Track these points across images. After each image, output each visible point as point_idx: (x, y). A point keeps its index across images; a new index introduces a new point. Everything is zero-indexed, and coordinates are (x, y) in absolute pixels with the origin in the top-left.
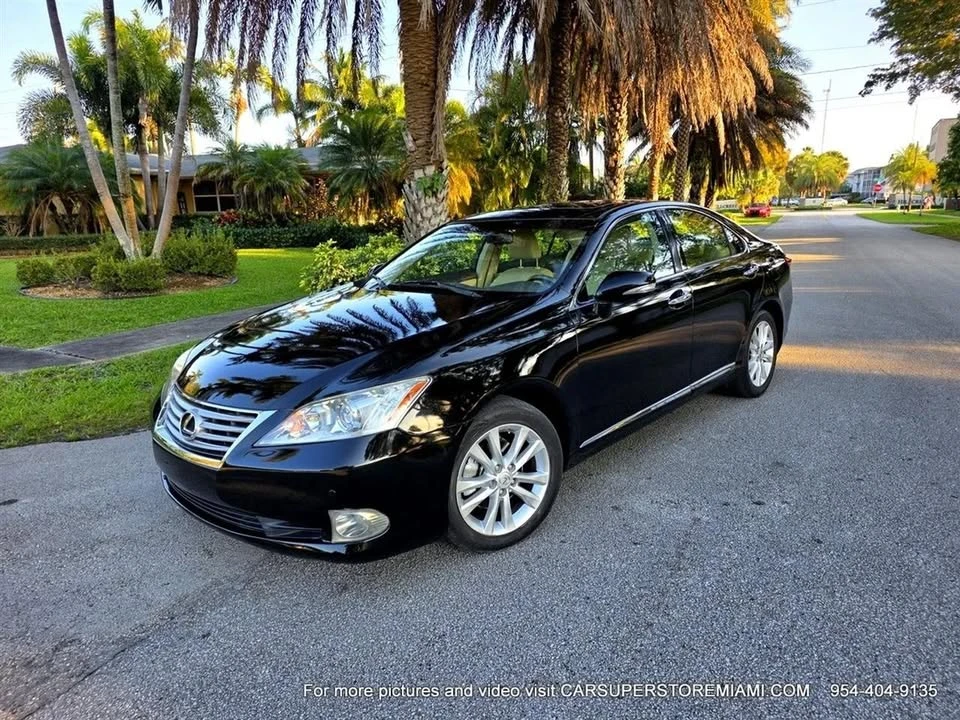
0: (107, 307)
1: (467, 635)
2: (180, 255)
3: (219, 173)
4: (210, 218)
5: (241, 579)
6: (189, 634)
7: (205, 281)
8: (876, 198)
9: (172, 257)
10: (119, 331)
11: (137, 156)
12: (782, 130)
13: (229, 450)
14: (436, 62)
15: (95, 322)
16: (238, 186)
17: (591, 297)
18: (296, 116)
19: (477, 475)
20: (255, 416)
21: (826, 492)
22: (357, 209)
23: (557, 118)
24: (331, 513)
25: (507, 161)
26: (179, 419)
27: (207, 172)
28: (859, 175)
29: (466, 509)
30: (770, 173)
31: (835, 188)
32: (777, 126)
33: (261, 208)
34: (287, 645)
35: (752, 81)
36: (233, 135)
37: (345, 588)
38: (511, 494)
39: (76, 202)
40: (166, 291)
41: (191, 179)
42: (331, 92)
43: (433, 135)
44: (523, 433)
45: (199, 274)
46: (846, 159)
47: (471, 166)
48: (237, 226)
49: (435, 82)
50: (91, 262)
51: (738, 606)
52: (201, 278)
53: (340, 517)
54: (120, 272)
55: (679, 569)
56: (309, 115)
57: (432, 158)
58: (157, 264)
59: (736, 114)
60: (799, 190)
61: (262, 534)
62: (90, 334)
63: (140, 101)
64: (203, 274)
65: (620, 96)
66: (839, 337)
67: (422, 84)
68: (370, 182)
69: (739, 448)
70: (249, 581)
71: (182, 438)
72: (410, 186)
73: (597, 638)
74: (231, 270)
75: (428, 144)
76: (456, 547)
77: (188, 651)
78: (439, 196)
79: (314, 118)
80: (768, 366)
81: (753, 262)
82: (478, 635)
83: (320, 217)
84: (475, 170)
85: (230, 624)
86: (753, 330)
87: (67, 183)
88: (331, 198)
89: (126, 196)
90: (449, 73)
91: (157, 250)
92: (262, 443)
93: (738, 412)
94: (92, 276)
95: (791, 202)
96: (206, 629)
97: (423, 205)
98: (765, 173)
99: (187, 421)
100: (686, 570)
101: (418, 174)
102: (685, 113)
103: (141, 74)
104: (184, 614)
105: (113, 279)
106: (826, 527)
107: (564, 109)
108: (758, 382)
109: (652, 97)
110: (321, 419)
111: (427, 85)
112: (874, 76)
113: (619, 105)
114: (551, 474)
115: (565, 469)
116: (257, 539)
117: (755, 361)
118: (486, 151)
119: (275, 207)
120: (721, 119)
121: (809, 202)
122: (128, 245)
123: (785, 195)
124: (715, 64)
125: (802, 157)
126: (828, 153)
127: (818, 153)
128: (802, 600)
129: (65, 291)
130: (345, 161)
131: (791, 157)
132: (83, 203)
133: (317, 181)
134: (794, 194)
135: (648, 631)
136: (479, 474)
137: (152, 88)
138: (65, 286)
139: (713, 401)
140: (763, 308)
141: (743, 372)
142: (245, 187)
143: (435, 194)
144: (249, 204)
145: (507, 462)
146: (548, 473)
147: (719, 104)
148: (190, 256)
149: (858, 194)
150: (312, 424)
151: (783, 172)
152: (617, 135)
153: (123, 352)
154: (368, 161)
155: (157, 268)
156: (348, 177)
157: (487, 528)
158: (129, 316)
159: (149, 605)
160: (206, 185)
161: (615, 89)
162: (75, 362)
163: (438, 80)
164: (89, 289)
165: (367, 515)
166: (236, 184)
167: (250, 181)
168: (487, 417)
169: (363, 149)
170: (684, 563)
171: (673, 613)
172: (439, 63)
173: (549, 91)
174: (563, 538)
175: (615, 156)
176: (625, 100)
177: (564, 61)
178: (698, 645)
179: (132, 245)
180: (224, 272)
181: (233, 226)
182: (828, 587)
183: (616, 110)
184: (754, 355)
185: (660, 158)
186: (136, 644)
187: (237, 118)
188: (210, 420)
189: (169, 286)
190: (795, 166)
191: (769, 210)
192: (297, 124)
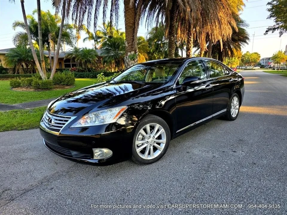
0: (36, 93)
1: (137, 191)
2: (58, 79)
3: (72, 56)
4: (68, 69)
5: (65, 171)
6: (46, 188)
7: (65, 87)
8: (269, 67)
9: (56, 80)
10: (38, 100)
11: (48, 52)
12: (240, 45)
13: (62, 129)
14: (135, 20)
15: (32, 97)
16: (77, 60)
17: (180, 85)
18: (95, 41)
19: (142, 139)
20: (70, 118)
21: (257, 149)
22: (111, 67)
23: (172, 39)
24: (93, 149)
25: (157, 53)
26: (47, 120)
27: (68, 56)
28: (264, 60)
29: (138, 150)
30: (236, 59)
31: (256, 63)
32: (239, 44)
33: (83, 66)
34: (78, 192)
35: (231, 29)
36: (76, 45)
37: (98, 175)
38: (153, 146)
39: (29, 64)
40: (54, 89)
41: (63, 59)
42: (105, 34)
43: (134, 42)
44: (157, 126)
45: (64, 85)
46: (260, 55)
47: (146, 55)
48: (76, 72)
49: (134, 26)
50: (32, 80)
51: (228, 184)
52: (64, 86)
53: (97, 150)
54: (40, 83)
55: (208, 171)
56: (99, 40)
57: (133, 49)
58: (51, 81)
59: (226, 39)
60: (245, 64)
61: (72, 156)
62: (29, 101)
63: (49, 35)
64: (65, 85)
65: (191, 33)
66: (259, 104)
67: (131, 27)
68: (115, 59)
69: (228, 135)
70: (68, 172)
71: (48, 126)
72: (126, 57)
73: (180, 193)
74: (73, 84)
75: (132, 45)
76: (135, 163)
77: (45, 194)
78: (135, 60)
79: (100, 41)
80: (237, 111)
81: (232, 78)
82: (141, 191)
83: (101, 69)
84: (147, 55)
85: (60, 185)
86: (232, 99)
87: (27, 59)
88: (104, 64)
89: (42, 61)
90: (139, 24)
91: (51, 77)
92: (72, 126)
93: (228, 125)
94: (32, 84)
95: (243, 68)
96: (52, 187)
97: (130, 63)
98: (235, 59)
99: (49, 121)
100: (211, 172)
101: (129, 54)
102: (211, 39)
103: (49, 27)
104: (46, 182)
105: (38, 85)
106: (257, 159)
107: (174, 36)
108: (234, 116)
109: (200, 33)
110: (91, 119)
111: (132, 27)
112: (268, 29)
113: (190, 36)
114: (166, 140)
115: (171, 139)
116: (70, 158)
117: (233, 109)
118: (151, 50)
119: (87, 66)
120: (222, 41)
121: (248, 68)
122: (43, 75)
123: (241, 65)
124: (220, 23)
125: (246, 54)
126: (254, 53)
127: (251, 53)
128: (250, 182)
129: (24, 89)
130: (108, 53)
131: (243, 54)
132: (32, 65)
133: (100, 59)
134: (244, 65)
135: (198, 191)
136: (143, 139)
137: (53, 31)
138: (24, 88)
139: (219, 121)
140: (235, 92)
141: (229, 112)
142: (79, 61)
143: (134, 60)
144: (80, 65)
145: (152, 136)
146: (165, 140)
147: (221, 36)
148: (61, 79)
149: (263, 65)
150: (89, 121)
151: (240, 59)
152: (190, 45)
153: (38, 106)
154: (115, 53)
155: (51, 82)
156: (109, 57)
157: (145, 157)
158: (42, 96)
159: (35, 179)
160: (68, 60)
161: (189, 31)
162: (24, 108)
163: (135, 26)
164: (31, 88)
165: (105, 150)
166: (76, 60)
167: (80, 59)
168: (146, 121)
169: (114, 49)
170: (210, 170)
171: (206, 185)
172: (136, 20)
173: (169, 31)
174: (170, 161)
175: (189, 51)
176: (192, 34)
177: (174, 22)
178: (215, 196)
179: (44, 75)
180: (71, 84)
181: (75, 72)
182: (258, 178)
183: (190, 38)
184: (232, 107)
185: (203, 52)
186: (29, 191)
187: (77, 40)
188: (56, 120)
189: (54, 88)
190: (244, 57)
191: (236, 70)
192: (95, 43)
